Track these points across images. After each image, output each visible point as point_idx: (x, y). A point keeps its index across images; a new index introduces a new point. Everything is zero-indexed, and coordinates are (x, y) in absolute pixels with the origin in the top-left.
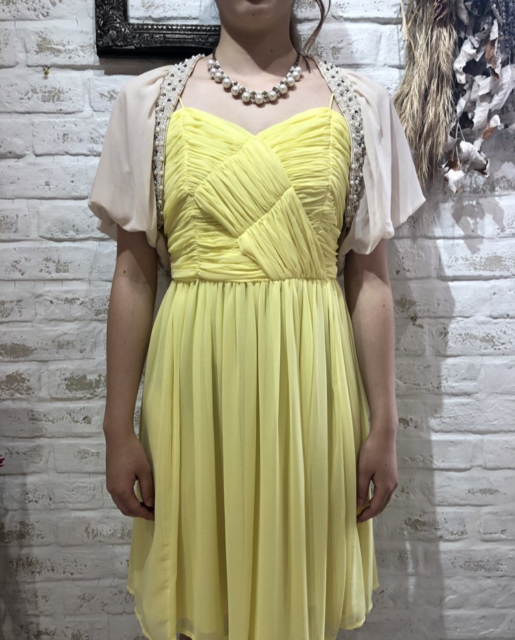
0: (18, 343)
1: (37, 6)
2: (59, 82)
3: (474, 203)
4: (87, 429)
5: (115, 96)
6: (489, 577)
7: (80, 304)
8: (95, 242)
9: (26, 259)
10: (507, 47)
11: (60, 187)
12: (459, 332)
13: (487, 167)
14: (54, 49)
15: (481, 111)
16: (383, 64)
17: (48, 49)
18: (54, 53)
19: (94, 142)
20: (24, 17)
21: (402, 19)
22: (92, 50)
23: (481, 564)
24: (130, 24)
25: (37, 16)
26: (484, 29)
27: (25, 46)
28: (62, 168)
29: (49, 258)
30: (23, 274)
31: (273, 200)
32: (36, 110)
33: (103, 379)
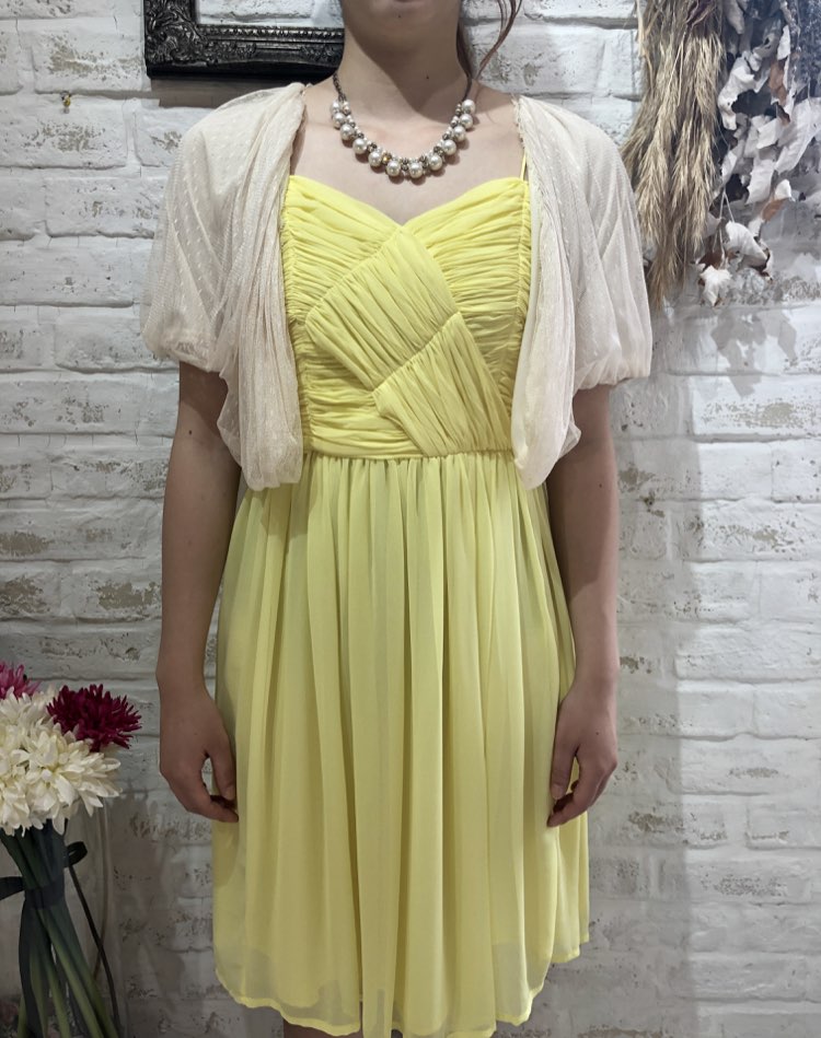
0: (25, 531)
2: (87, 118)
3: (749, 318)
4: (132, 667)
5: (176, 141)
6: (760, 905)
7: (122, 472)
8: (143, 374)
9: (36, 400)
10: (803, 72)
11: (89, 286)
12: (720, 523)
13: (768, 264)
14: (79, 65)
15: (761, 174)
16: (606, 92)
17: (69, 65)
18: (79, 72)
19: (142, 215)
20: (30, 14)
21: (636, 20)
22: (140, 67)
23: (748, 883)
24: (198, 26)
25: (52, 11)
26: (767, 41)
27: (32, 60)
28: (93, 256)
29: (72, 399)
30: (30, 424)
31: (429, 332)
32: (50, 164)
33: (157, 589)
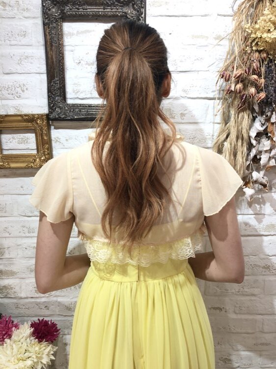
0: (9, 270)
1: (14, 93)
3: (260, 196)
9: (11, 226)
11: (29, 189)
12: (250, 263)
13: (267, 186)
15: (265, 157)
16: (209, 122)
20: (6, 98)
24: (67, 104)
25: (14, 97)
26: (267, 115)
29: (24, 226)
30: (10, 234)
